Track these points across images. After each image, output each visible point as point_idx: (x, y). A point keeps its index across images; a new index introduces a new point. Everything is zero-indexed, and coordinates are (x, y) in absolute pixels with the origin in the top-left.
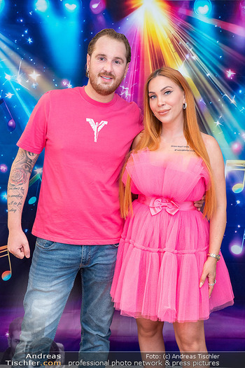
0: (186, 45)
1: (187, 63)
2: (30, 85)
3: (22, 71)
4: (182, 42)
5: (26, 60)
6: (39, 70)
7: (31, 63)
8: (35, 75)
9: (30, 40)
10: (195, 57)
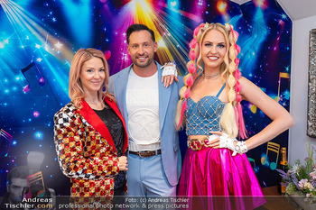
0: (163, 26)
1: (165, 38)
2: (55, 52)
3: (49, 42)
4: (161, 24)
5: (51, 33)
6: (61, 41)
7: (55, 36)
8: (59, 45)
9: (54, 19)
10: (169, 34)
